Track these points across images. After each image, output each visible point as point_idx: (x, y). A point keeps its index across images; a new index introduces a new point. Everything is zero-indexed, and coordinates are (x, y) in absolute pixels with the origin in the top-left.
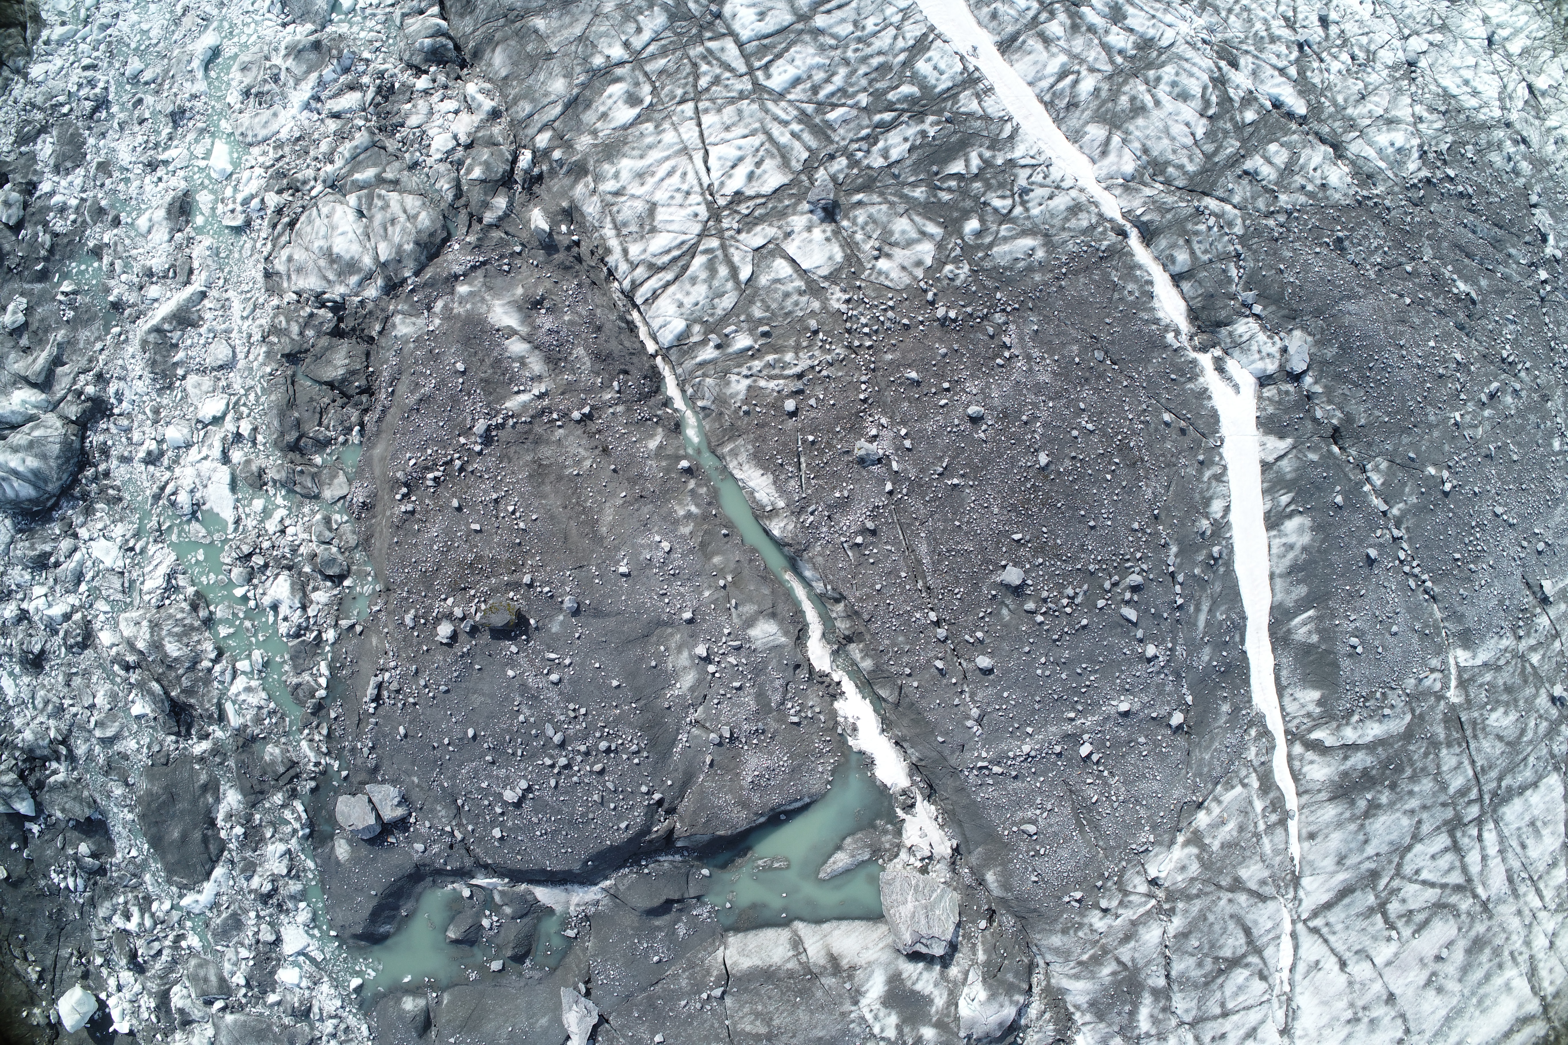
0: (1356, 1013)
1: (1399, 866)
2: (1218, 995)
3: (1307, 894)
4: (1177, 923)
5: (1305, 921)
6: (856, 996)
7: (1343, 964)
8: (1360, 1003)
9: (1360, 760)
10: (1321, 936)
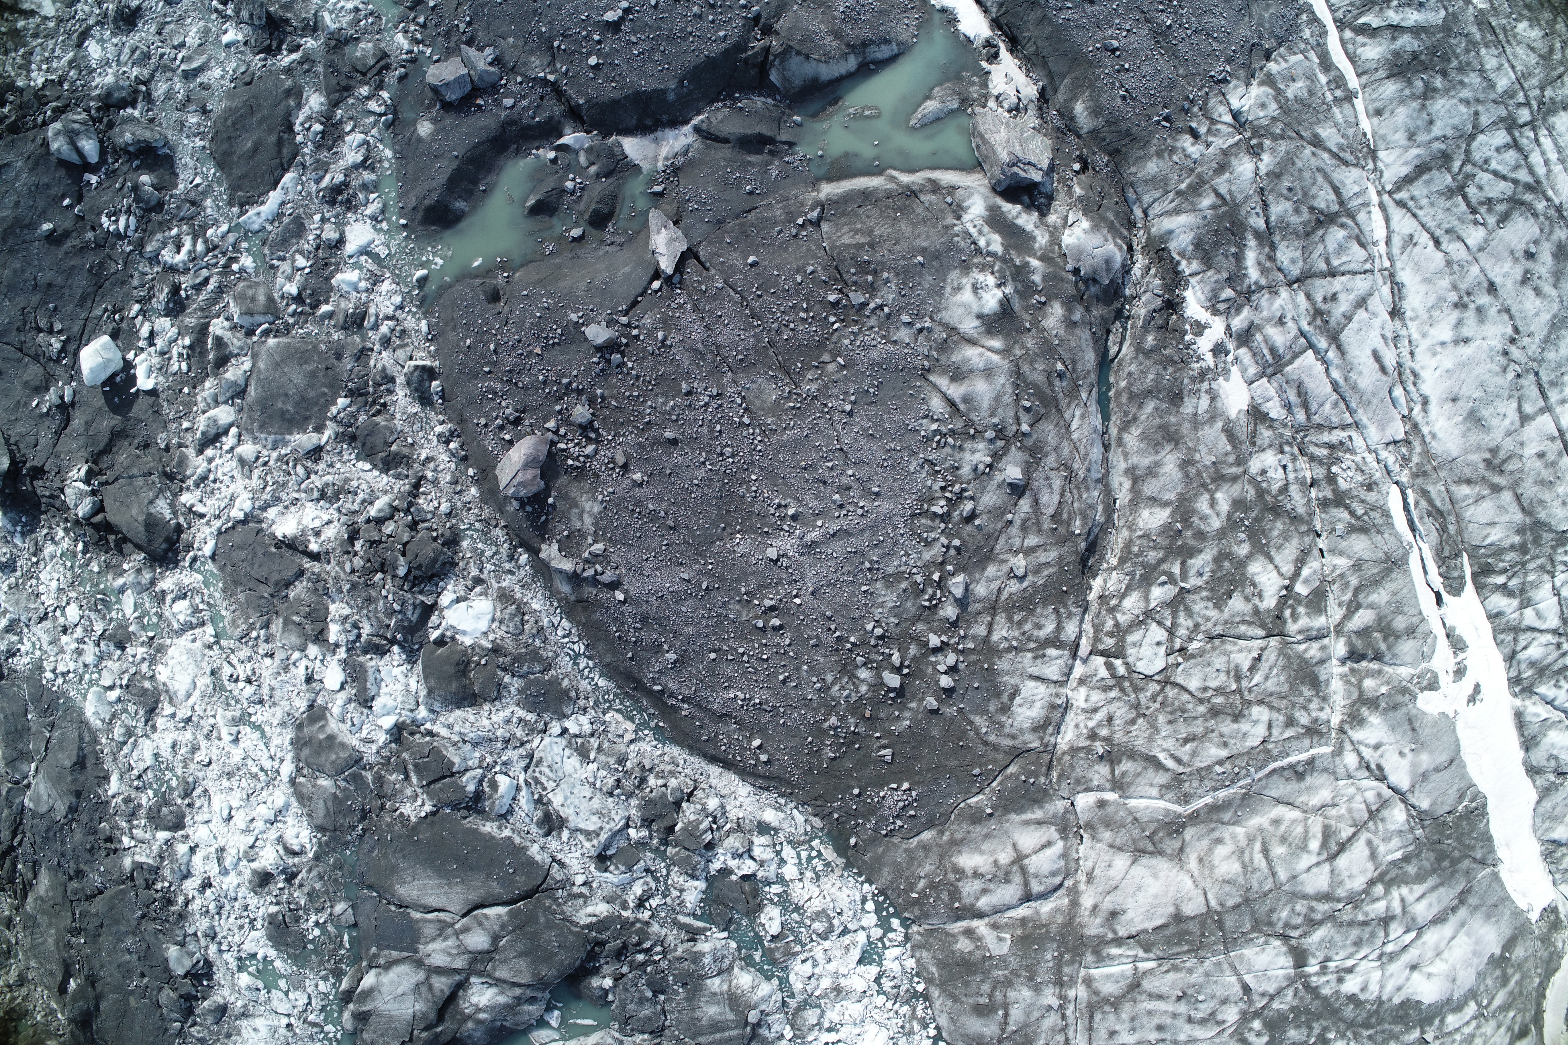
0: (1461, 298)
1: (1468, 152)
2: (1321, 247)
3: (1387, 166)
4: (1267, 161)
5: (1390, 193)
6: (958, 211)
7: (1437, 243)
8: (1463, 286)
9: (1406, 42)
10: (1409, 210)
